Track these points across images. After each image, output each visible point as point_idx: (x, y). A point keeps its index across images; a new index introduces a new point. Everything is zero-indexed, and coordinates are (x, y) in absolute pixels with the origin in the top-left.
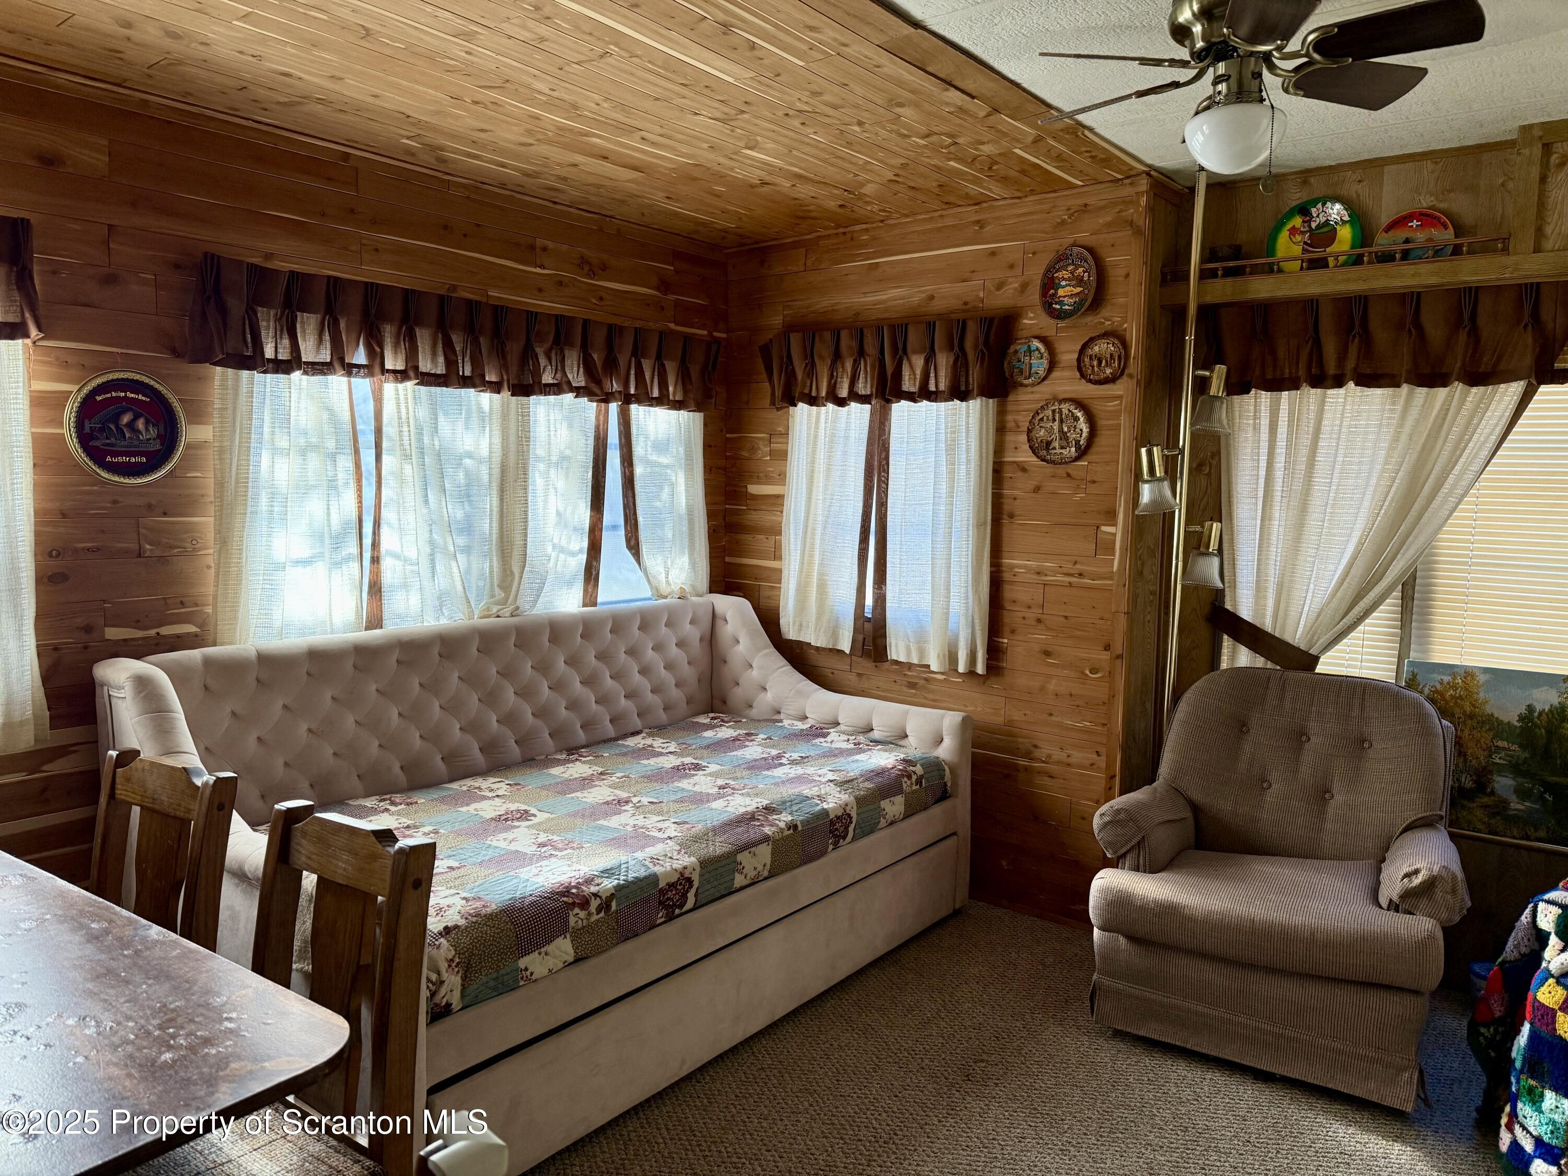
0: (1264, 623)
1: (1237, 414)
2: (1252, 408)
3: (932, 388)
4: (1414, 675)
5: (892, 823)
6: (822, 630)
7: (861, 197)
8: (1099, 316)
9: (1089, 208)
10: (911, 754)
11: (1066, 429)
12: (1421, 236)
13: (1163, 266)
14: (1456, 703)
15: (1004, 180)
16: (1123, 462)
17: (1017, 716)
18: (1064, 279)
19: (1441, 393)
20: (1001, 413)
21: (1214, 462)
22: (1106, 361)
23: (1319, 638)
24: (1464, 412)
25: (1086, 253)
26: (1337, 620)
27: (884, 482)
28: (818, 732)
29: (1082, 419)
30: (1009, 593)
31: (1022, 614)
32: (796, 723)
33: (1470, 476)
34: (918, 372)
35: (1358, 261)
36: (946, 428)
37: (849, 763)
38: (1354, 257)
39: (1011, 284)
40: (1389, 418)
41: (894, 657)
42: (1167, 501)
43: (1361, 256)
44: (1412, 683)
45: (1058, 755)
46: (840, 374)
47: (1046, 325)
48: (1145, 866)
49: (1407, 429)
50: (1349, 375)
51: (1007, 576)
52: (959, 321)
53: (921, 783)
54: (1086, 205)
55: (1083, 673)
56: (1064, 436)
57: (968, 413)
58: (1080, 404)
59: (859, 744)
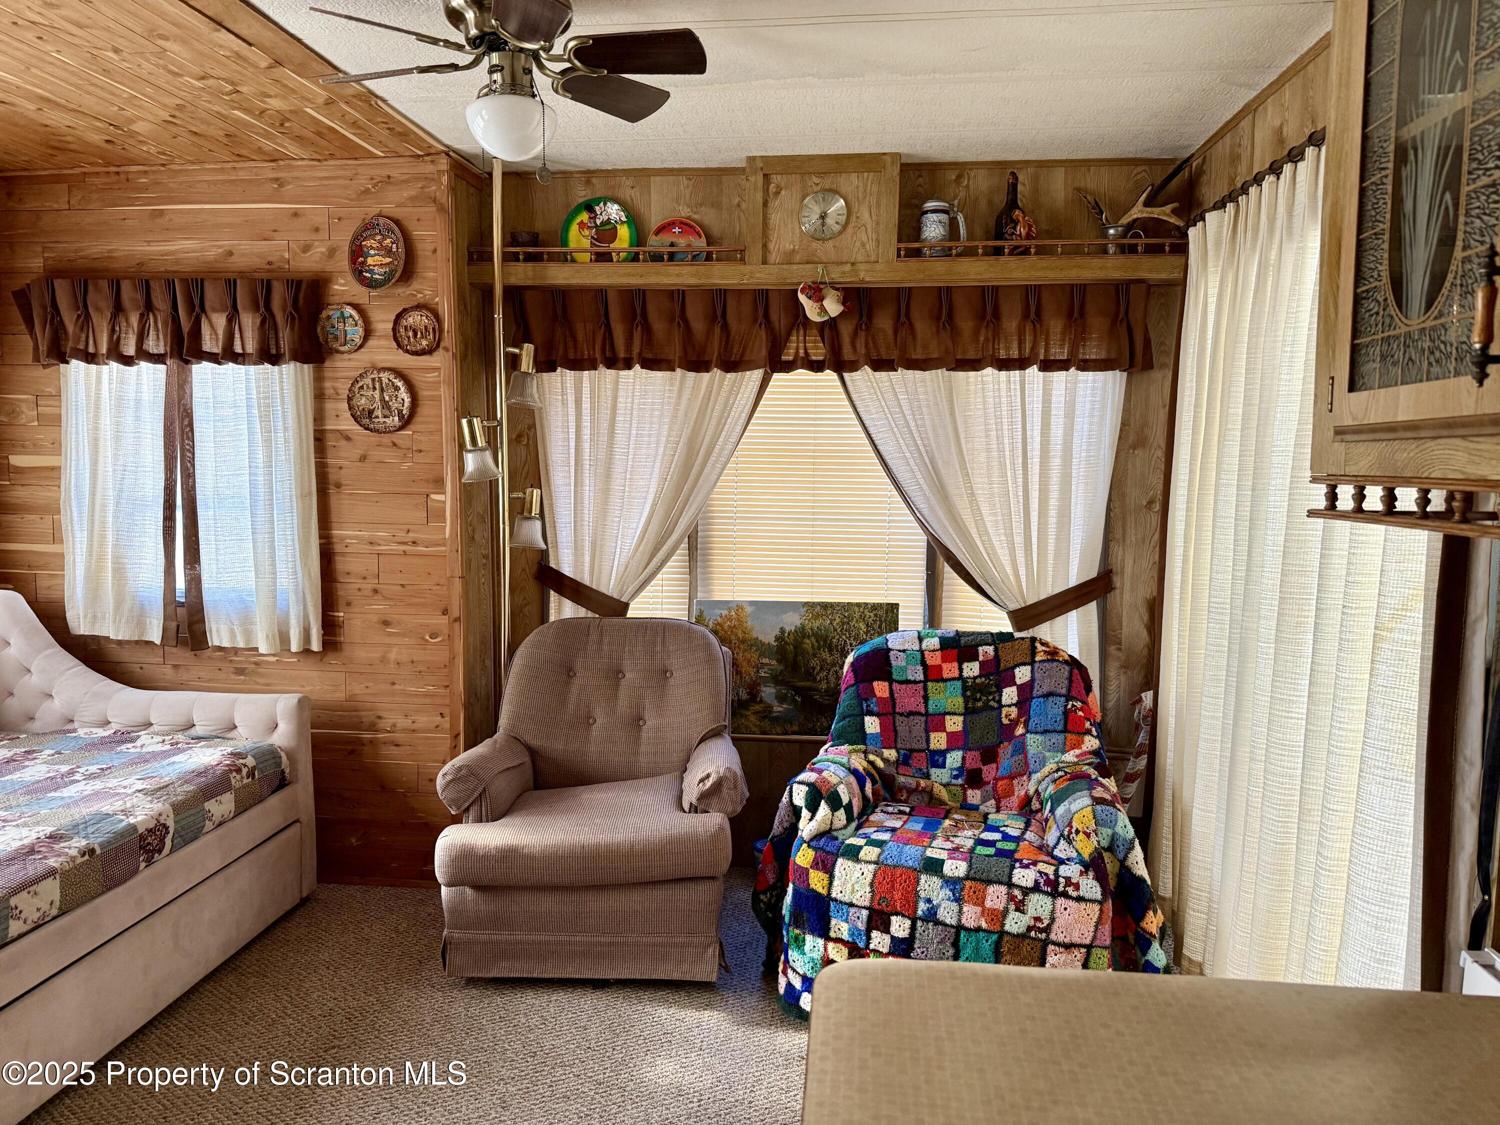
0: (583, 579)
1: (547, 390)
2: (559, 385)
3: (238, 349)
4: (701, 612)
5: (220, 824)
6: (123, 620)
7: (132, 134)
8: (411, 288)
9: (392, 180)
10: (241, 746)
11: (387, 398)
12: (682, 242)
13: (469, 246)
14: (732, 632)
15: (299, 139)
16: (447, 431)
17: (358, 689)
18: (372, 248)
19: (705, 376)
20: (319, 379)
21: (531, 434)
22: (422, 333)
23: (628, 587)
24: (723, 394)
25: (393, 225)
26: (641, 570)
27: (189, 451)
28: (125, 737)
29: (402, 389)
30: (342, 565)
31: (357, 586)
32: (94, 730)
33: (730, 447)
34: (221, 332)
35: (635, 258)
36: (258, 393)
37: (163, 767)
38: (633, 255)
39: (318, 247)
40: (669, 397)
41: (217, 643)
42: (491, 470)
43: (637, 254)
44: (700, 620)
45: (403, 722)
46: (123, 329)
47: (360, 294)
48: (487, 816)
49: (682, 407)
50: (635, 360)
51: (338, 548)
52: (263, 280)
53: (254, 775)
54: (389, 177)
55: (423, 639)
56: (385, 405)
57: (281, 378)
58: (399, 374)
59: (177, 743)
